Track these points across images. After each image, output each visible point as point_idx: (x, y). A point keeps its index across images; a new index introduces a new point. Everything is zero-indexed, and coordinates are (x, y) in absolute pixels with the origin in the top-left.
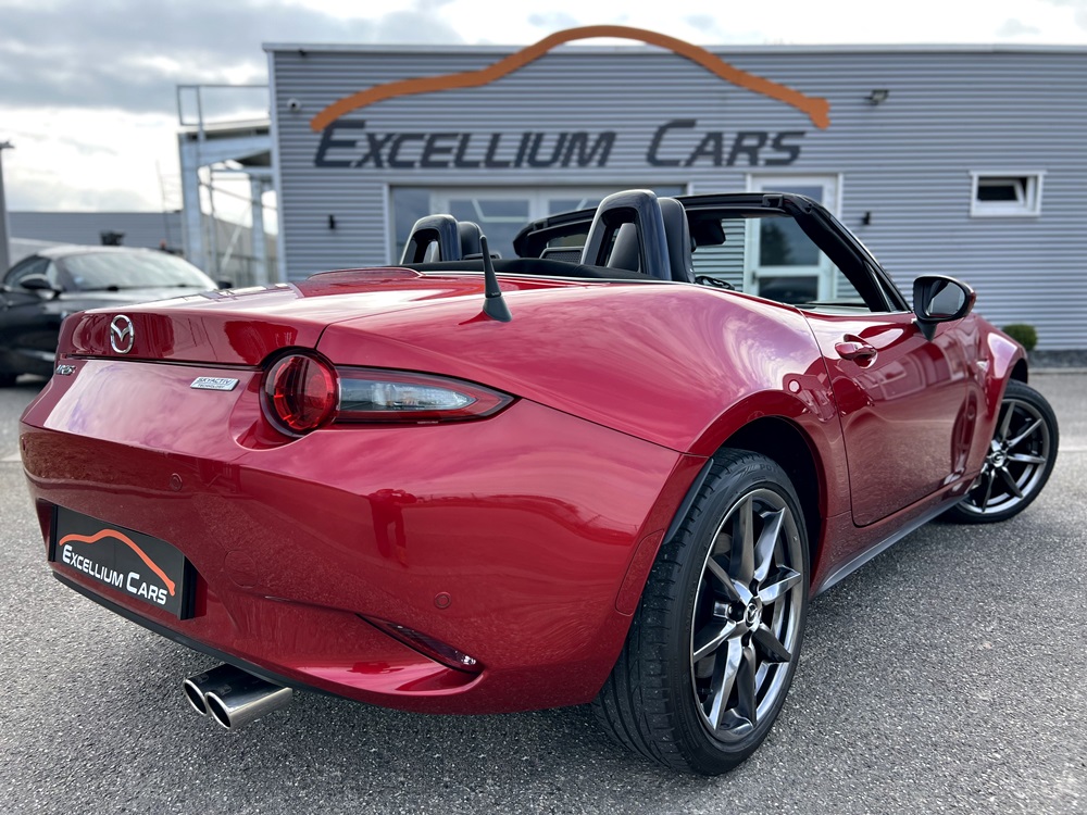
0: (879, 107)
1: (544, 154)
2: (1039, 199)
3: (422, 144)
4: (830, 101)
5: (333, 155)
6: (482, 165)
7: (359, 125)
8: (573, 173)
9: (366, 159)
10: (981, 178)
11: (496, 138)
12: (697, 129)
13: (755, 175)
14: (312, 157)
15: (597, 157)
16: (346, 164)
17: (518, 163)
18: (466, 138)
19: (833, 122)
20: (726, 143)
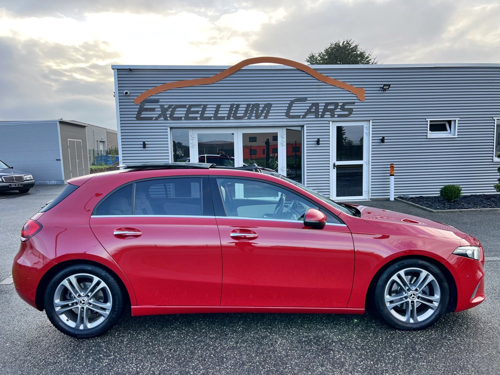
0: (387, 92)
1: (240, 113)
2: (457, 130)
3: (186, 109)
4: (365, 89)
5: (145, 114)
6: (212, 118)
7: (157, 101)
8: (254, 122)
9: (160, 116)
10: (430, 121)
11: (218, 107)
13: (334, 121)
14: (135, 116)
16: (151, 119)
18: (205, 107)
19: (366, 98)
20: (320, 108)
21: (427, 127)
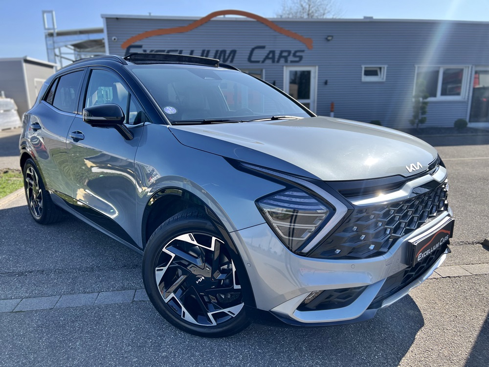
0: (330, 42)
2: (385, 75)
4: (313, 39)
7: (140, 47)
10: (365, 68)
12: (266, 49)
13: (287, 66)
15: (230, 60)
19: (314, 47)
20: (276, 54)
21: (361, 72)
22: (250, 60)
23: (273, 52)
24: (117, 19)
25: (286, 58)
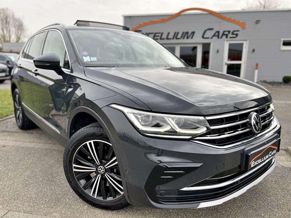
0: (259, 24)
1: (179, 36)
4: (246, 23)
6: (166, 39)
7: (140, 31)
8: (185, 41)
11: (169, 33)
12: (213, 30)
13: (227, 41)
15: (191, 37)
17: (173, 38)
18: (162, 34)
19: (246, 28)
20: (220, 33)
21: (280, 44)
22: (203, 37)
23: (218, 32)
24: (130, 17)
25: (227, 36)
